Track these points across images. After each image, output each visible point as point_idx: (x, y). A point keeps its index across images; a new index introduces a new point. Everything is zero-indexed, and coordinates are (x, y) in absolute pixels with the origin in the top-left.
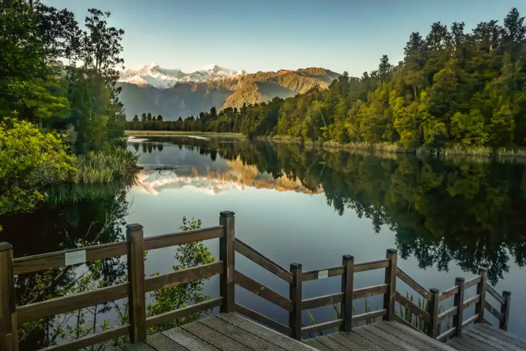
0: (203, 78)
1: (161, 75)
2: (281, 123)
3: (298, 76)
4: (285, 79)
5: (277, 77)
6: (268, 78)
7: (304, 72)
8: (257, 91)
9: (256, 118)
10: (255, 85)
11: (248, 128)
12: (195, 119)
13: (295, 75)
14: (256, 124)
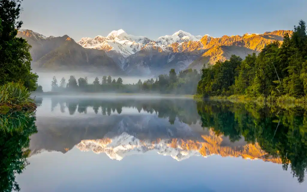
0: (169, 44)
1: (128, 41)
2: (238, 82)
3: (264, 39)
4: (251, 42)
5: (243, 41)
6: (234, 41)
7: (272, 35)
8: (222, 55)
9: (212, 77)
10: (220, 49)
11: (204, 87)
12: (155, 81)
13: (262, 38)
14: (212, 83)
